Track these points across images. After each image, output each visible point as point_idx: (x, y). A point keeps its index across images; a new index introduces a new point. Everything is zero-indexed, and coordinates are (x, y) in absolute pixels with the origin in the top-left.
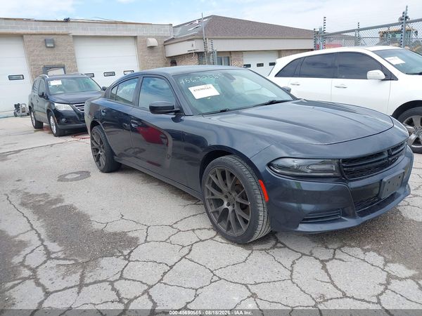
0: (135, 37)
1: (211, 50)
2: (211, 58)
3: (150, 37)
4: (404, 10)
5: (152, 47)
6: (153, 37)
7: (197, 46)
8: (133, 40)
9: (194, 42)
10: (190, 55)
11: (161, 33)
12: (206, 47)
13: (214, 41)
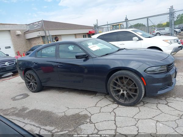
0: (9, 31)
1: (48, 35)
2: (49, 38)
3: (17, 30)
4: (126, 17)
5: (18, 35)
6: (18, 30)
7: (42, 33)
8: (8, 32)
9: (40, 32)
10: (38, 37)
11: (22, 28)
12: (46, 34)
13: (50, 31)
